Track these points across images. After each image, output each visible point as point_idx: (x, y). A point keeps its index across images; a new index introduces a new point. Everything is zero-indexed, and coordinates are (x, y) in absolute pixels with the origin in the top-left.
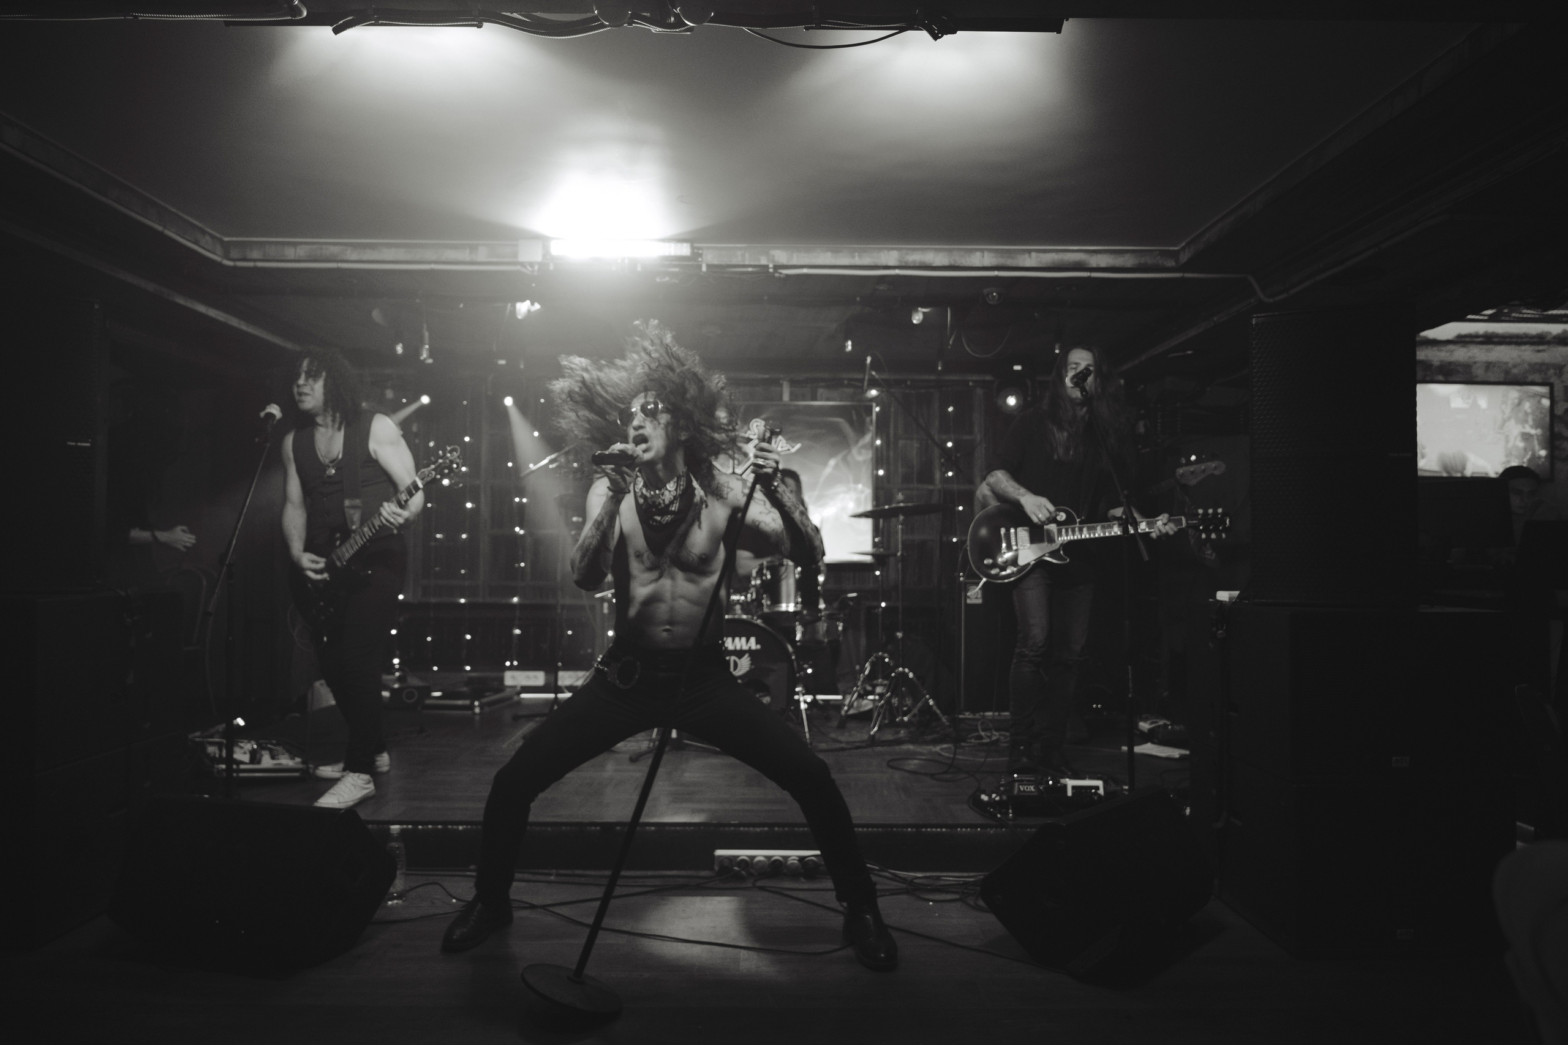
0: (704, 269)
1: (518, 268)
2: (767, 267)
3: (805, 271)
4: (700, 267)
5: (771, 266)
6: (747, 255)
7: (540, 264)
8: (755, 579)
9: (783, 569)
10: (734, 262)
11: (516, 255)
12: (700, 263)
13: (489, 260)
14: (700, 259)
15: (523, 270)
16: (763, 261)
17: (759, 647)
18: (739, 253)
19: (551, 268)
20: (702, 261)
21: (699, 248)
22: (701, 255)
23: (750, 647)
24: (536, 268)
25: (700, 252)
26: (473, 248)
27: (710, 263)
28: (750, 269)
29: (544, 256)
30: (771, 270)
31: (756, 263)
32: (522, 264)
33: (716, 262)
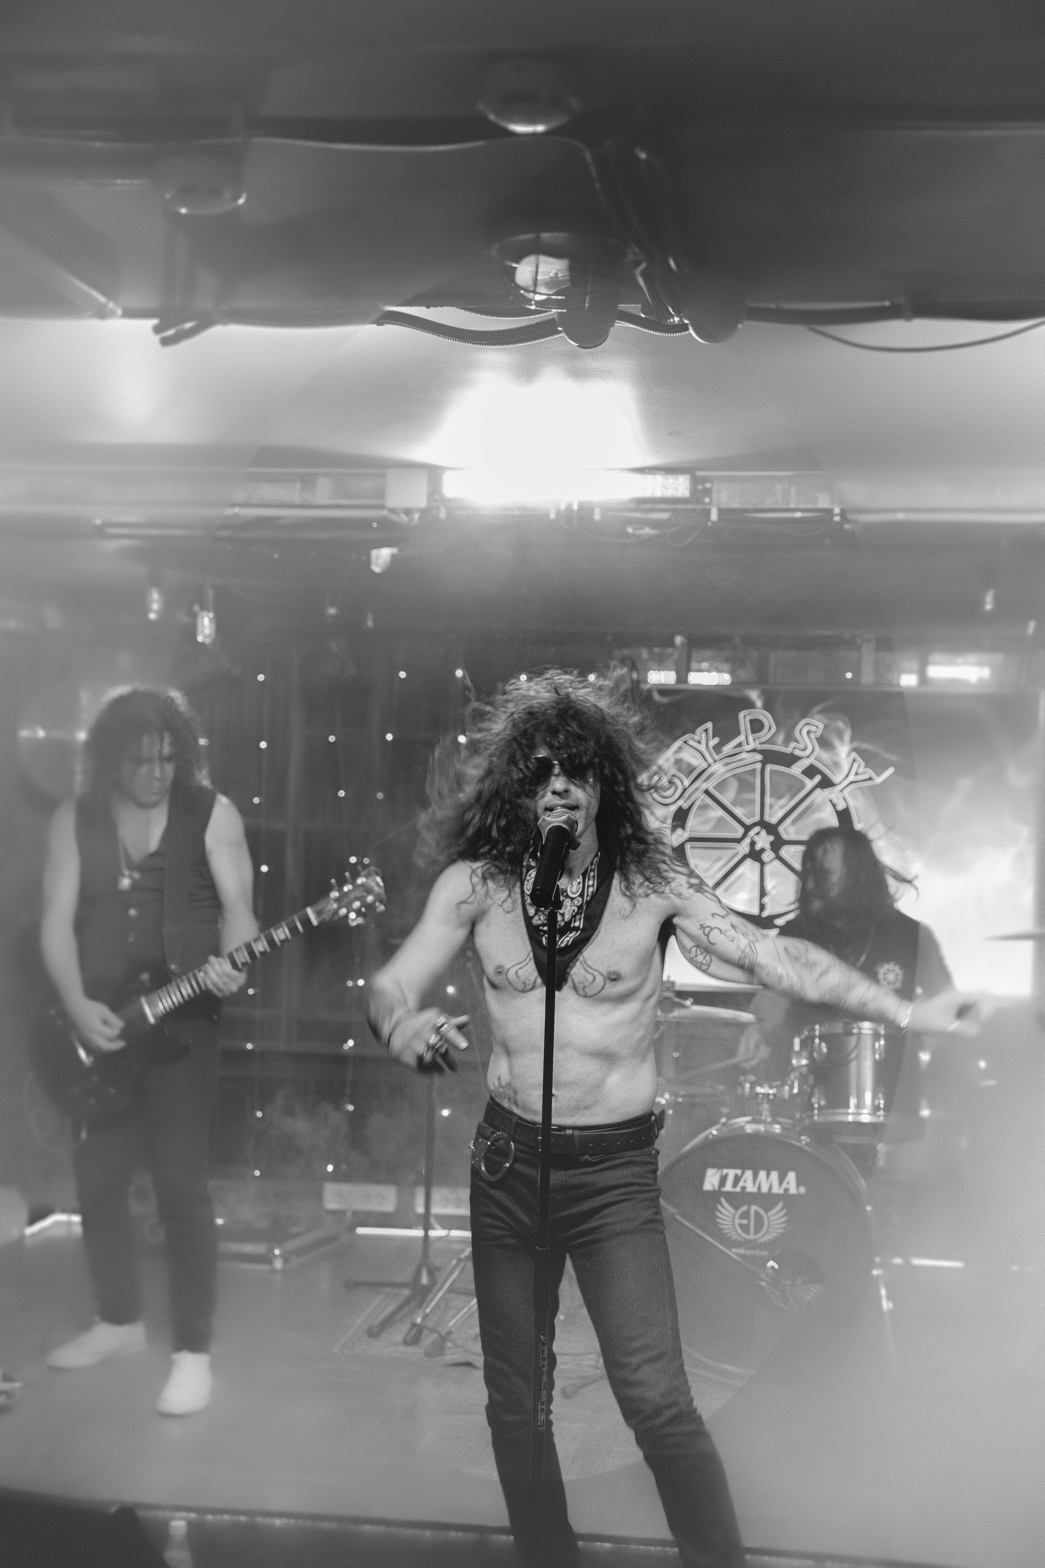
0: (714, 516)
1: (385, 513)
2: (830, 511)
3: (901, 516)
4: (708, 512)
5: (837, 511)
6: (793, 490)
7: (422, 511)
8: (799, 1055)
9: (853, 1040)
10: (769, 503)
11: (381, 493)
12: (707, 507)
13: (335, 502)
14: (707, 500)
15: (394, 517)
16: (823, 502)
17: (802, 1190)
18: (779, 487)
19: (443, 515)
20: (710, 503)
21: (704, 480)
22: (708, 492)
23: (786, 1190)
24: (416, 516)
25: (708, 485)
26: (308, 481)
27: (724, 506)
28: (798, 515)
29: (431, 496)
30: (837, 519)
31: (810, 506)
32: (393, 511)
33: (736, 505)
